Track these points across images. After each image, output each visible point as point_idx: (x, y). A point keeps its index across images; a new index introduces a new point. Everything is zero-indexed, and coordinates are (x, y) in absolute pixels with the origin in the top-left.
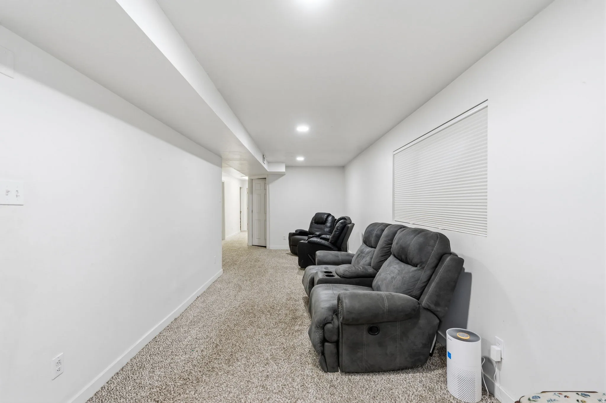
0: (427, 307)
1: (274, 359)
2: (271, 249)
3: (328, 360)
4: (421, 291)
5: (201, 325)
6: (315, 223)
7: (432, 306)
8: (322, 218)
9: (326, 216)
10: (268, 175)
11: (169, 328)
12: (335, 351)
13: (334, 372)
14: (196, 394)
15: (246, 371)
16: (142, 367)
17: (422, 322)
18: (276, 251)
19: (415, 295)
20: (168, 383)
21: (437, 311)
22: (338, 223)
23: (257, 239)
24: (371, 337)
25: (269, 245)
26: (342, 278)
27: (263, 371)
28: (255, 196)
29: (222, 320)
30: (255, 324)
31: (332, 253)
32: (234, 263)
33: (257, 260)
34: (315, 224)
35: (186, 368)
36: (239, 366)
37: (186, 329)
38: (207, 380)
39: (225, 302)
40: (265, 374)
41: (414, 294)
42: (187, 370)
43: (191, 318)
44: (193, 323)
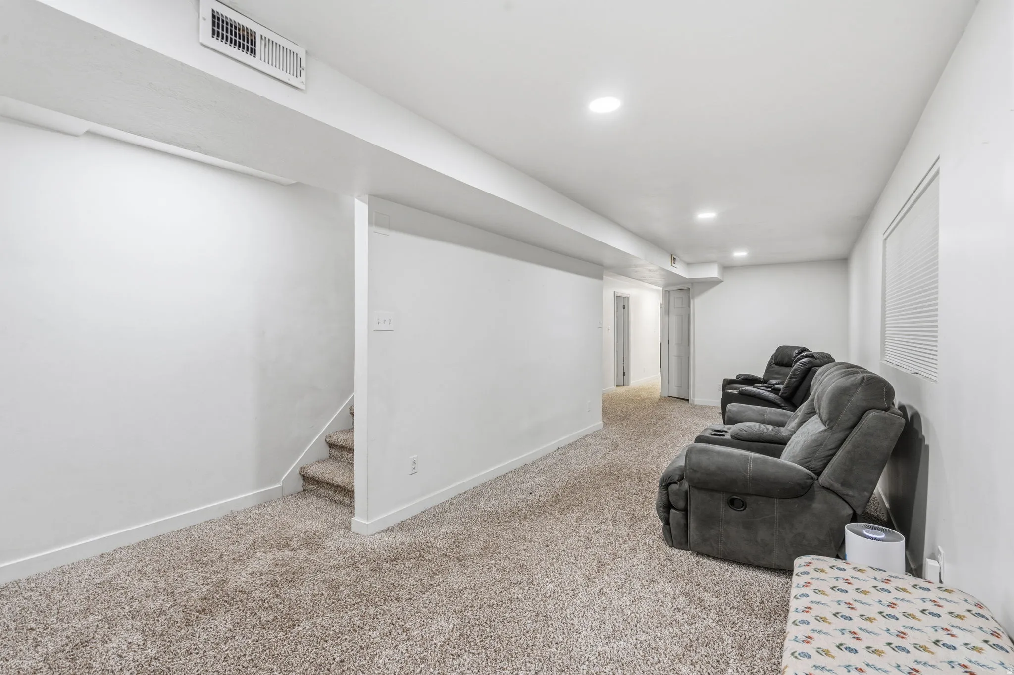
0: (827, 485)
1: (614, 520)
2: (696, 403)
3: (673, 533)
4: (825, 461)
5: (549, 474)
6: (777, 364)
7: (837, 486)
8: (790, 356)
9: (796, 352)
10: (692, 283)
11: (516, 471)
12: (683, 521)
13: (682, 550)
14: (520, 526)
15: (577, 522)
16: (482, 495)
17: (817, 506)
18: (702, 408)
19: (814, 468)
20: (498, 511)
21: (847, 495)
22: (797, 364)
23: (676, 388)
24: (733, 513)
25: (694, 397)
26: (733, 440)
27: (595, 526)
28: (674, 319)
29: (575, 474)
30: (612, 487)
31: (754, 408)
32: (625, 417)
33: (662, 418)
34: (776, 366)
35: (519, 505)
36: (572, 517)
37: (533, 475)
38: (535, 518)
39: (588, 459)
40: (596, 529)
41: (814, 466)
42: (519, 507)
43: (542, 467)
44: (541, 471)
